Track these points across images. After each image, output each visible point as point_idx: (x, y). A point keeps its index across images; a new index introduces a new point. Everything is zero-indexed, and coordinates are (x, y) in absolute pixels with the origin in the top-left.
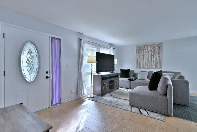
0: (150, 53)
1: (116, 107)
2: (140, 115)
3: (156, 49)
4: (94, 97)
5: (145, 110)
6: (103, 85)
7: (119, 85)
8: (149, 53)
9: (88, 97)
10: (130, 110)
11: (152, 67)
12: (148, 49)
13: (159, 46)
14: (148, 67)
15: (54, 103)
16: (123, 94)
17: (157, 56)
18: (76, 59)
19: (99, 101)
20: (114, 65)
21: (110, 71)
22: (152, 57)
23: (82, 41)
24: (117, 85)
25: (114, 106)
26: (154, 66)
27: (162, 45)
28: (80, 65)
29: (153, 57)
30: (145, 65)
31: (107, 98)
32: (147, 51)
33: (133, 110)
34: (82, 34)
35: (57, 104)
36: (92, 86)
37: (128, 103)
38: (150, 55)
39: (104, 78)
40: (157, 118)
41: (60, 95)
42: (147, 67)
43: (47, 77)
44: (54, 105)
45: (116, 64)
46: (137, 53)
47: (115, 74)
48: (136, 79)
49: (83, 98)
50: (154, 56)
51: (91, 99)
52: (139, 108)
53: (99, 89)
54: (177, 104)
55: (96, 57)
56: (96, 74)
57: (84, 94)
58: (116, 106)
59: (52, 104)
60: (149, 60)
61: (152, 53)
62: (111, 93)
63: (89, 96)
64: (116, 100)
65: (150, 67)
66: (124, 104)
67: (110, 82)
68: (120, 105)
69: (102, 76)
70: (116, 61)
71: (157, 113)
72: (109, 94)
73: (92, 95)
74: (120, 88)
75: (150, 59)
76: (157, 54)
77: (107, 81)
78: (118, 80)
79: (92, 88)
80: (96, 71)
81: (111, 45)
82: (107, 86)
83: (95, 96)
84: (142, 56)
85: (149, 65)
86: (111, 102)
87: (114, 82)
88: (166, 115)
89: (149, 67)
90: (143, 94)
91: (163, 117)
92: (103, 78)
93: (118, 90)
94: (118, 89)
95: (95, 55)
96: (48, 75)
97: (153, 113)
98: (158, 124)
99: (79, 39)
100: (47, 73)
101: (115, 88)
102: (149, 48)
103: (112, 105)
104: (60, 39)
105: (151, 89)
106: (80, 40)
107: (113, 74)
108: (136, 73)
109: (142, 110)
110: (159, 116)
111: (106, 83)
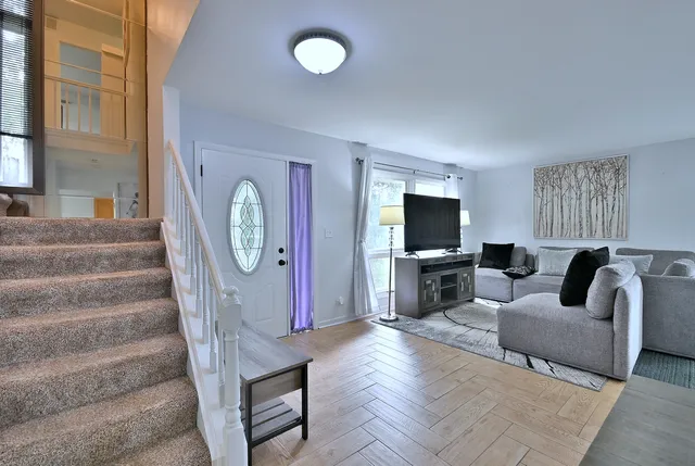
0: (584, 188)
1: (460, 348)
2: (527, 372)
3: (608, 176)
4: (397, 319)
5: (547, 361)
6: (422, 287)
7: (473, 288)
8: (579, 188)
9: (381, 319)
10: (500, 357)
11: (591, 234)
12: (579, 176)
13: (617, 167)
14: (577, 234)
15: (297, 327)
16: (484, 315)
17: (610, 199)
18: (350, 215)
19: (411, 331)
20: (459, 227)
21: (447, 247)
22: (590, 200)
23: (365, 163)
24: (467, 289)
25: (453, 346)
26: (600, 232)
27: (627, 161)
28: (359, 231)
29: (594, 200)
30: (565, 226)
31: (436, 323)
32: (573, 183)
33: (508, 359)
34: (364, 145)
35: (303, 329)
36: (393, 288)
37: (494, 339)
38: (584, 195)
39: (425, 268)
40: (575, 382)
41: (310, 309)
42: (573, 234)
43: (282, 263)
44: (298, 331)
45: (466, 227)
46: (540, 190)
47: (462, 256)
48: (533, 272)
49: (369, 321)
50: (600, 198)
51: (390, 324)
52: (527, 355)
53: (411, 296)
54: (661, 353)
55: (402, 209)
56: (404, 255)
57: (370, 311)
58: (458, 345)
59: (292, 328)
60: (580, 211)
61: (592, 188)
62: (448, 313)
63: (385, 316)
64: (460, 330)
65: (584, 235)
66: (483, 341)
67: (445, 279)
68: (471, 345)
69: (420, 261)
70: (465, 218)
71: (582, 370)
72: (441, 314)
73: (393, 315)
74: (477, 300)
75: (584, 208)
76: (609, 192)
77: (437, 275)
78: (472, 275)
79: (393, 294)
80: (403, 246)
81: (451, 166)
82: (437, 290)
83: (401, 317)
84: (555, 198)
85: (581, 228)
86: (445, 334)
87: (459, 279)
88: (609, 378)
89: (581, 235)
90: (541, 315)
91: (597, 381)
92: (422, 267)
93: (470, 305)
94: (472, 301)
95: (401, 202)
96: (283, 257)
97: (568, 369)
98: (574, 396)
99: (357, 159)
100: (281, 251)
101: (461, 297)
102: (581, 173)
103: (449, 342)
104: (308, 167)
105: (566, 301)
106: (360, 162)
107: (455, 257)
108: (535, 254)
109: (533, 361)
110: (585, 379)
111: (434, 280)
